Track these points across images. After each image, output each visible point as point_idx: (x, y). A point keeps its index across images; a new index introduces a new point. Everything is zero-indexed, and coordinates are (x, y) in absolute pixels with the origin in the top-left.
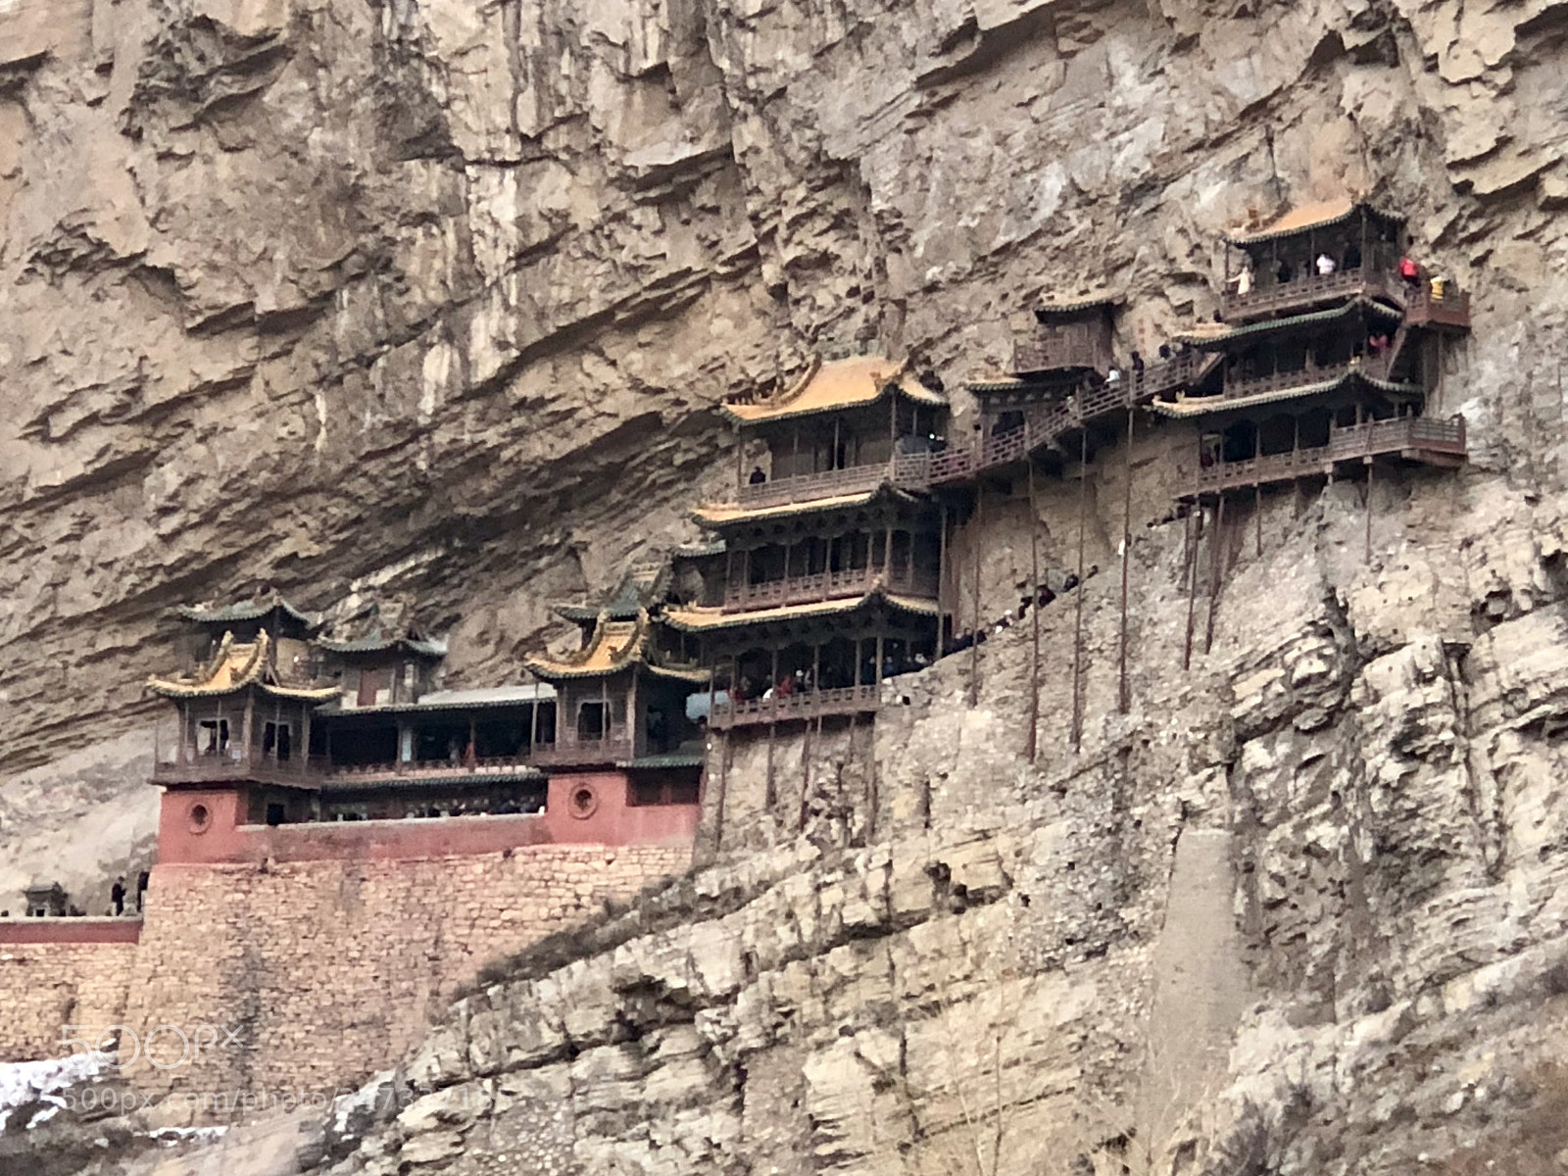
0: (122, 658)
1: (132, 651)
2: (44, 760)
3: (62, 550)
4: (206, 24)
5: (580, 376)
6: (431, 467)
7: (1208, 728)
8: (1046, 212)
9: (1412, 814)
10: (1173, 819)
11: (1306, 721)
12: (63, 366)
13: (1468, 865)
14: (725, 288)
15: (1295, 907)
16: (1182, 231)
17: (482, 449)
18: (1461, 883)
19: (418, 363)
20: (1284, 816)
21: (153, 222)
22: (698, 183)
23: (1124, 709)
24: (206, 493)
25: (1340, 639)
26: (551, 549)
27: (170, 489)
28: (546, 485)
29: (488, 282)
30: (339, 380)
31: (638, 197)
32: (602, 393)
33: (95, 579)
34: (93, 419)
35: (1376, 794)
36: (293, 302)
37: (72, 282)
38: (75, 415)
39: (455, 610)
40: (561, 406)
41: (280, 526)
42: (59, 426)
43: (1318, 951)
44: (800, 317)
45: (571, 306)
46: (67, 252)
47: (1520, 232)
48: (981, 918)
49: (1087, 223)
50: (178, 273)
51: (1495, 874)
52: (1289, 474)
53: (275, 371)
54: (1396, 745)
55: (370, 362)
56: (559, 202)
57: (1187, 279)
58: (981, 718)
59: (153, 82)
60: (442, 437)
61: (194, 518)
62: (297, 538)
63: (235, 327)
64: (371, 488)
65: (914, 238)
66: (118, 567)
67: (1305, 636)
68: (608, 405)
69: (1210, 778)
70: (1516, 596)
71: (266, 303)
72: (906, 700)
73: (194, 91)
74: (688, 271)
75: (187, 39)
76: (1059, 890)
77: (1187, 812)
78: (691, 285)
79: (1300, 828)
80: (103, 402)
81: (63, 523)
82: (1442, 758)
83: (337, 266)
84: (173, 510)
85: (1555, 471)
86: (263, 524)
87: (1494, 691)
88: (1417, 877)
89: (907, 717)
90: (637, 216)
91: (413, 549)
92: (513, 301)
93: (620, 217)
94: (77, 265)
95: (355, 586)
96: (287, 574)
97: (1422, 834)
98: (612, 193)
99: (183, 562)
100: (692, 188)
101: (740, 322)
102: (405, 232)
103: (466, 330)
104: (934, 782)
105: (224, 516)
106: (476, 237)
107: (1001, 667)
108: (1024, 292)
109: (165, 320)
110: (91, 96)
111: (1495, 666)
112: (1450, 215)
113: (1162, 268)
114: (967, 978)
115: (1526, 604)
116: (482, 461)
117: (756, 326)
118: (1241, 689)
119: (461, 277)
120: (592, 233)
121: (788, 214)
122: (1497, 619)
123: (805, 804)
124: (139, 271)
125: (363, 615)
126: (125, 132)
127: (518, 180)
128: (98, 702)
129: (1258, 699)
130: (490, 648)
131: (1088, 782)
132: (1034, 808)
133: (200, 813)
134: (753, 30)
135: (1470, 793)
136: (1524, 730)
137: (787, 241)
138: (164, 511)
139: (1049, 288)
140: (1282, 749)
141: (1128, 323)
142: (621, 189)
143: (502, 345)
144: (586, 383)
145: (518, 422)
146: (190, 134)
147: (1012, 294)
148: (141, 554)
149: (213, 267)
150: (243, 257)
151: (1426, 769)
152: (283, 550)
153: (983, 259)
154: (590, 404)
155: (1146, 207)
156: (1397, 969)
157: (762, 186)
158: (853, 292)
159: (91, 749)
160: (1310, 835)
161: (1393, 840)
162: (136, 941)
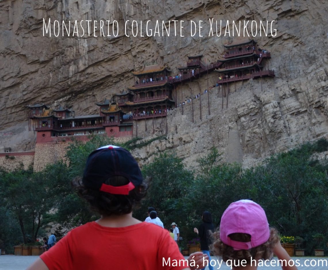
0: (16, 113)
1: (17, 112)
2: (3, 129)
3: (6, 97)
4: (32, 17)
5: (98, 70)
6: (71, 83)
7: (232, 116)
8: (188, 43)
9: (276, 127)
10: (228, 129)
11: (252, 114)
12: (6, 69)
13: (286, 134)
14: (124, 56)
15: (252, 141)
16: (213, 45)
17: (80, 80)
18: (284, 137)
19: (69, 68)
20: (249, 128)
21: (22, 48)
22: (119, 40)
23: (210, 114)
24: (31, 88)
25: (258, 102)
26: (90, 95)
27: (25, 88)
28: (91, 85)
29: (82, 56)
30: (54, 71)
31: (109, 43)
32: (102, 72)
33: (12, 101)
34: (12, 77)
35: (270, 124)
36: (46, 59)
37: (7, 57)
38: (8, 77)
39: (72, 105)
40: (95, 74)
41: (43, 93)
42: (5, 78)
43: (257, 147)
44: (139, 60)
45: (98, 59)
46: (6, 52)
47: (279, 43)
48: (188, 145)
49: (196, 45)
50: (26, 55)
51: (289, 135)
52: (241, 79)
53: (43, 69)
54: (273, 117)
55: (60, 68)
56: (95, 44)
57: (213, 52)
58: (184, 116)
59: (21, 26)
60: (73, 79)
61: (29, 92)
62: (46, 94)
63: (35, 63)
64: (60, 87)
65: (165, 47)
66: (16, 100)
67: (251, 102)
68: (103, 74)
69: (233, 123)
70: (287, 95)
71: (42, 59)
72: (171, 114)
73: (29, 28)
74: (118, 54)
75: (28, 20)
76: (202, 141)
77: (230, 128)
78: (118, 56)
79: (252, 130)
80: (14, 75)
81: (6, 93)
82: (280, 119)
83: (54, 54)
84: (25, 91)
85: (291, 77)
86: (41, 93)
87: (285, 109)
88: (277, 136)
89: (171, 117)
90: (109, 45)
91: (66, 96)
92: (87, 58)
93: (106, 46)
94: (8, 54)
95: (56, 102)
96: (44, 100)
97: (278, 130)
98: (105, 42)
99: (27, 99)
100: (118, 41)
101: (126, 61)
102: (66, 49)
103: (78, 63)
104: (178, 126)
105: (34, 91)
106: (80, 49)
107: (186, 109)
108: (185, 55)
109: (23, 62)
110: (10, 29)
111: (285, 105)
112: (267, 41)
113: (209, 51)
114: (187, 154)
115: (289, 96)
116: (79, 82)
117: (129, 61)
118: (239, 110)
119: (76, 55)
120: (101, 48)
121: (138, 45)
122: (284, 99)
123: (154, 130)
124: (19, 55)
125: (57, 106)
126: (16, 34)
127: (87, 41)
128: (12, 120)
129: (243, 111)
130: (79, 110)
131: (205, 125)
132: (195, 129)
133: (44, 135)
134: (132, 18)
135: (284, 123)
136: (291, 114)
137: (137, 49)
138: (24, 91)
139: (189, 54)
140: (248, 118)
141: (202, 59)
142: (106, 41)
143: (85, 65)
144: (99, 70)
145: (87, 76)
146: (28, 34)
147: (183, 55)
148: (20, 98)
149: (32, 54)
150: (38, 53)
151: (277, 120)
152: (43, 96)
153: (177, 50)
154: (100, 73)
155: (205, 42)
156: (275, 149)
157: (133, 41)
158: (150, 56)
159: (11, 127)
160: (254, 131)
161: (273, 130)
162: (34, 154)
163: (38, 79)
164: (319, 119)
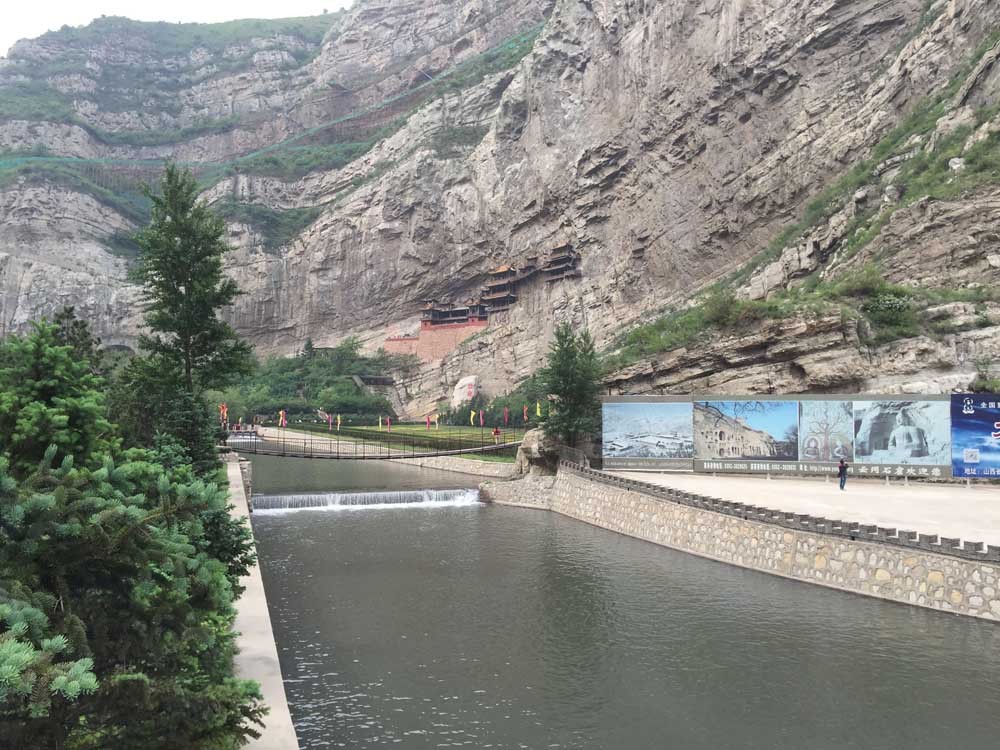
0: (415, 306)
2: (406, 319)
3: (407, 293)
5: (470, 269)
6: (452, 281)
7: (550, 309)
8: (528, 247)
9: (576, 318)
10: (546, 320)
11: (562, 308)
12: (406, 270)
14: (488, 258)
16: (545, 248)
17: (458, 279)
19: (450, 268)
21: (416, 252)
23: (539, 307)
24: (424, 285)
25: (566, 297)
26: (467, 291)
27: (420, 285)
28: (466, 283)
29: (458, 258)
30: (440, 271)
33: (411, 296)
34: (410, 277)
35: (571, 316)
36: (434, 261)
39: (456, 298)
40: (468, 273)
42: (406, 278)
44: (497, 261)
45: (469, 261)
47: (587, 246)
48: (522, 333)
49: (533, 248)
50: (420, 258)
52: (559, 277)
53: (432, 270)
54: (574, 310)
55: (444, 269)
56: (467, 248)
57: (546, 254)
59: (416, 235)
60: (453, 277)
62: (436, 290)
63: (427, 265)
64: (445, 284)
65: (511, 250)
66: (414, 295)
67: (562, 297)
68: (474, 273)
69: (551, 315)
71: (431, 262)
72: (512, 307)
73: (421, 236)
74: (483, 256)
76: (532, 329)
81: (407, 290)
83: (439, 257)
84: (421, 288)
85: (592, 276)
86: (432, 289)
87: (586, 303)
90: (477, 249)
91: (450, 291)
92: (461, 260)
93: (474, 249)
94: (407, 258)
95: (443, 296)
96: (435, 295)
97: (577, 321)
98: (473, 246)
99: (422, 294)
100: (483, 245)
102: (448, 252)
103: (456, 264)
104: (516, 317)
105: (427, 288)
106: (457, 252)
107: (524, 303)
109: (418, 264)
110: (408, 237)
111: (585, 300)
112: (578, 245)
113: (542, 253)
114: (521, 340)
115: (589, 292)
117: (492, 262)
118: (554, 304)
119: (455, 257)
120: (471, 251)
121: (495, 248)
122: (585, 294)
123: (500, 320)
125: (444, 299)
126: (413, 241)
127: (461, 245)
130: (460, 303)
131: (535, 316)
132: (528, 319)
133: (426, 324)
134: (490, 225)
135: (583, 315)
136: (589, 308)
137: (495, 252)
139: (528, 256)
140: (560, 311)
141: (538, 260)
143: (460, 266)
145: (463, 275)
146: (421, 241)
147: (524, 257)
148: (417, 293)
149: (424, 257)
150: (428, 256)
151: (578, 313)
152: (434, 292)
153: (520, 253)
155: (540, 245)
157: (492, 245)
158: (504, 257)
159: (412, 317)
162: (418, 340)
163: (429, 278)
164: (608, 312)
